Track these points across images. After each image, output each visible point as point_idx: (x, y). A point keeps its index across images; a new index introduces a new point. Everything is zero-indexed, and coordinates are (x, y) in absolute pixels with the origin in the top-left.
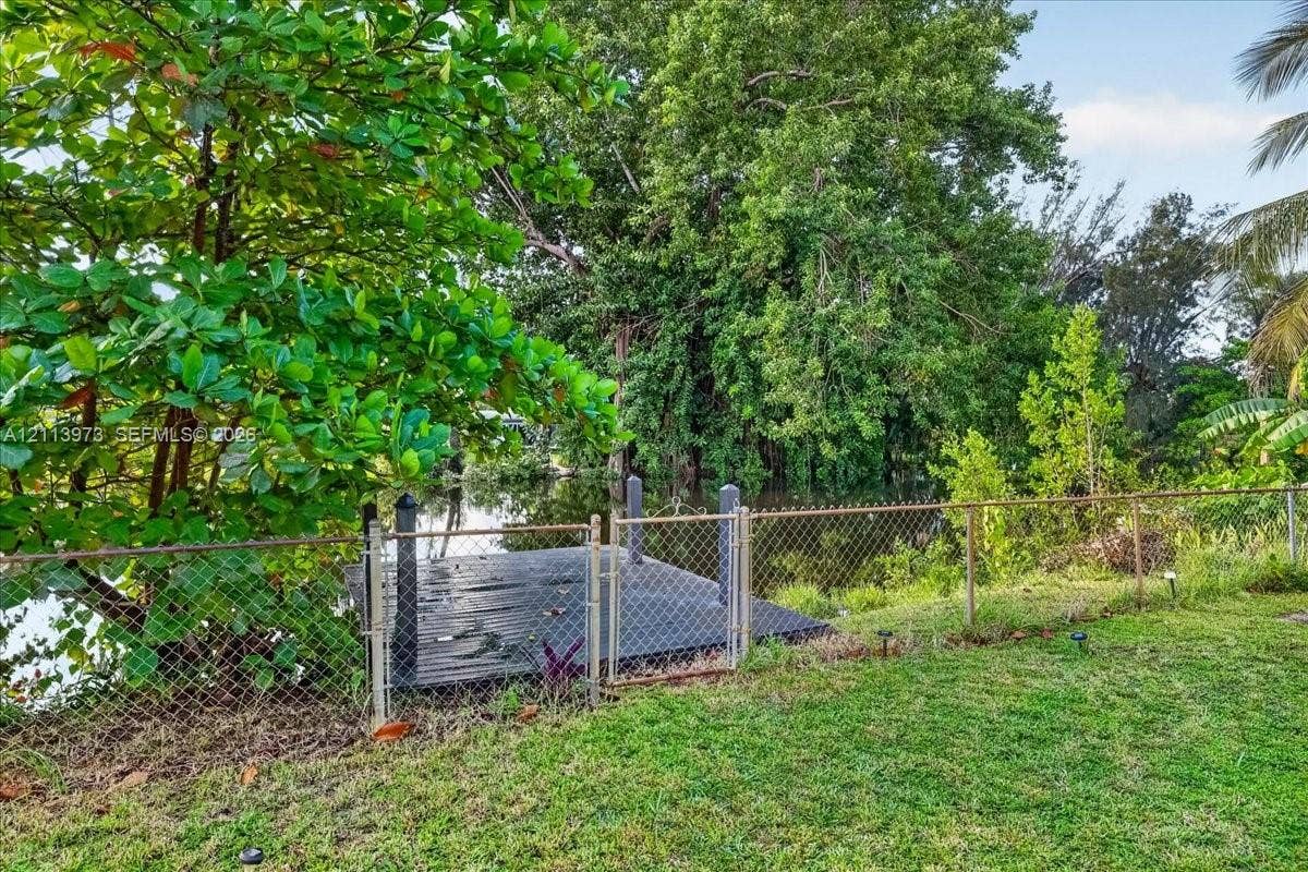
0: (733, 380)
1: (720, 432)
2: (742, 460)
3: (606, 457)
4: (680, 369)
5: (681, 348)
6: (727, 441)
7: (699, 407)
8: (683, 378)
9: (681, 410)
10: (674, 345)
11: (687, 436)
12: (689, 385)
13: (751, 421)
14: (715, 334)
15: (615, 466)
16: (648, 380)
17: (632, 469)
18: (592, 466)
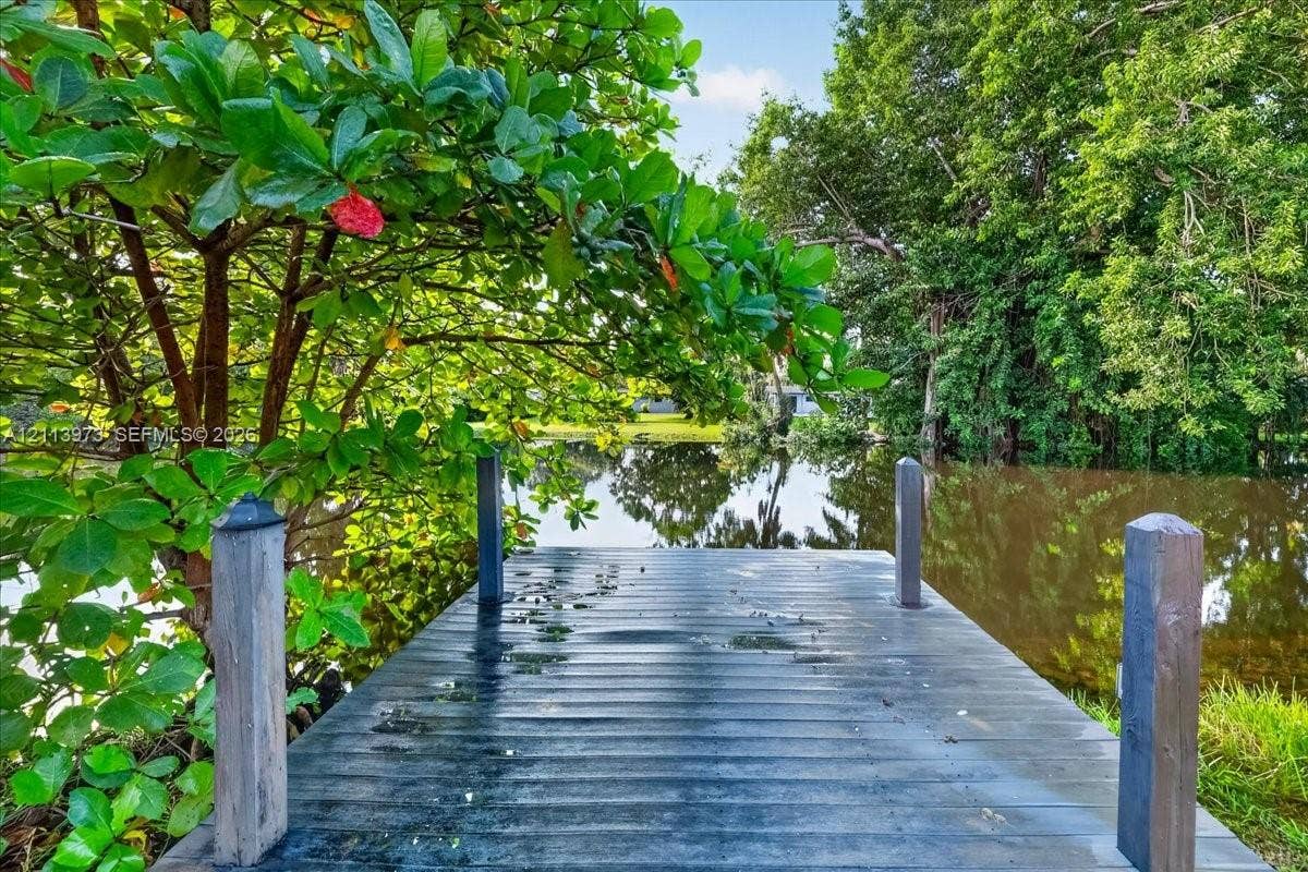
0: (1057, 349)
1: (1042, 405)
2: (1066, 434)
3: (919, 426)
4: (997, 343)
5: (1000, 322)
6: (1048, 415)
7: (1018, 381)
8: (1001, 352)
9: (998, 382)
10: (991, 320)
11: (1003, 409)
12: (1007, 358)
13: (1079, 394)
14: (1039, 307)
15: (928, 434)
16: (963, 354)
17: (945, 438)
18: (905, 434)
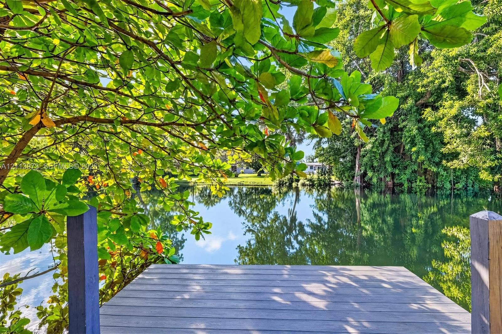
0: (413, 144)
1: (406, 168)
2: (416, 179)
3: (353, 177)
4: (387, 142)
5: (388, 134)
6: (408, 172)
7: (394, 158)
8: (389, 146)
9: (387, 159)
10: (384, 133)
11: (390, 170)
12: (391, 148)
13: (423, 163)
14: (405, 127)
15: (357, 181)
16: (373, 147)
17: (364, 182)
18: (347, 180)
